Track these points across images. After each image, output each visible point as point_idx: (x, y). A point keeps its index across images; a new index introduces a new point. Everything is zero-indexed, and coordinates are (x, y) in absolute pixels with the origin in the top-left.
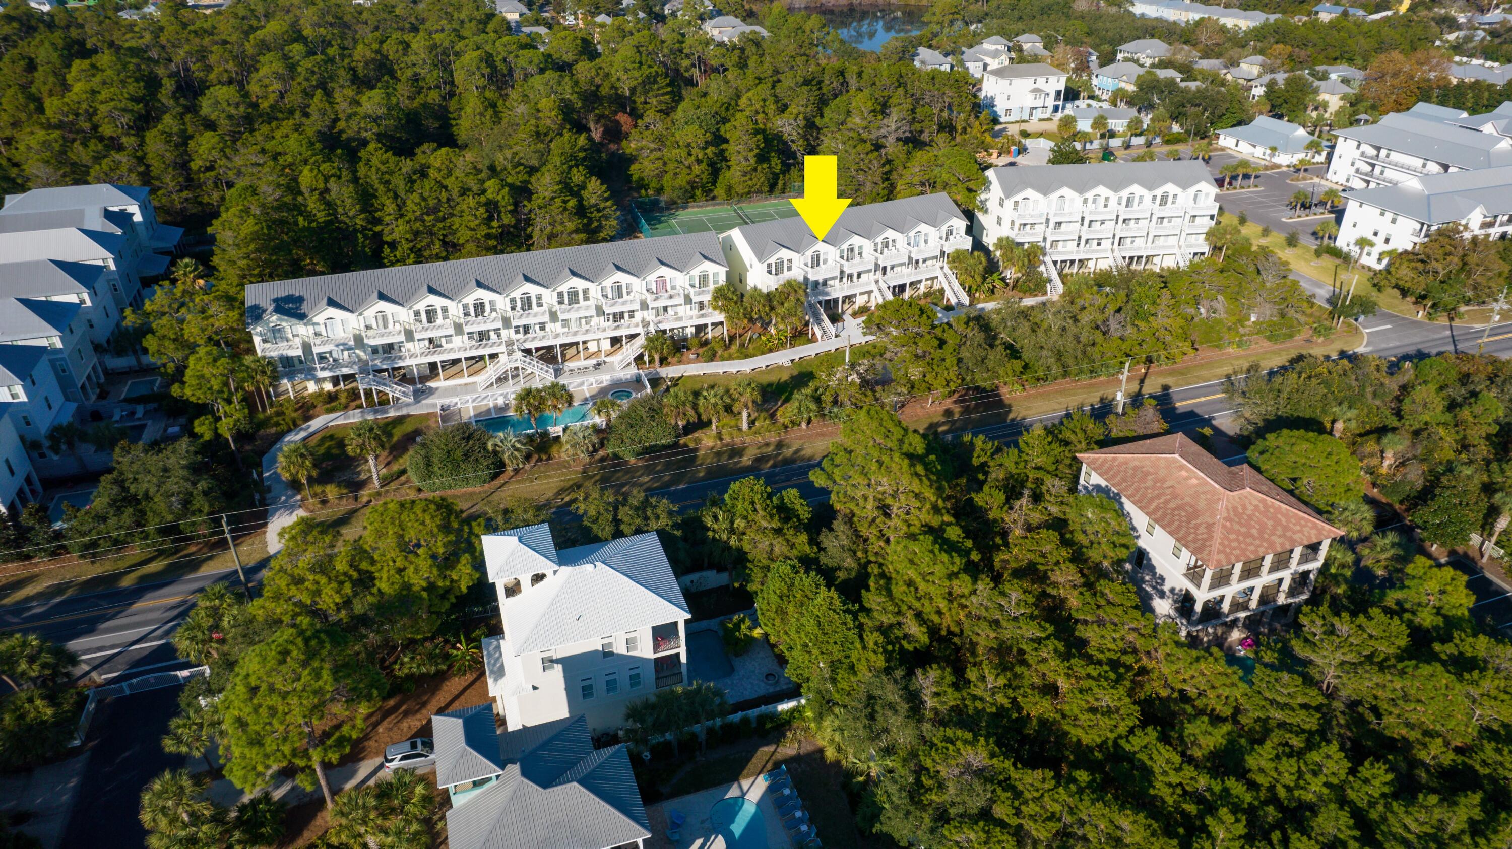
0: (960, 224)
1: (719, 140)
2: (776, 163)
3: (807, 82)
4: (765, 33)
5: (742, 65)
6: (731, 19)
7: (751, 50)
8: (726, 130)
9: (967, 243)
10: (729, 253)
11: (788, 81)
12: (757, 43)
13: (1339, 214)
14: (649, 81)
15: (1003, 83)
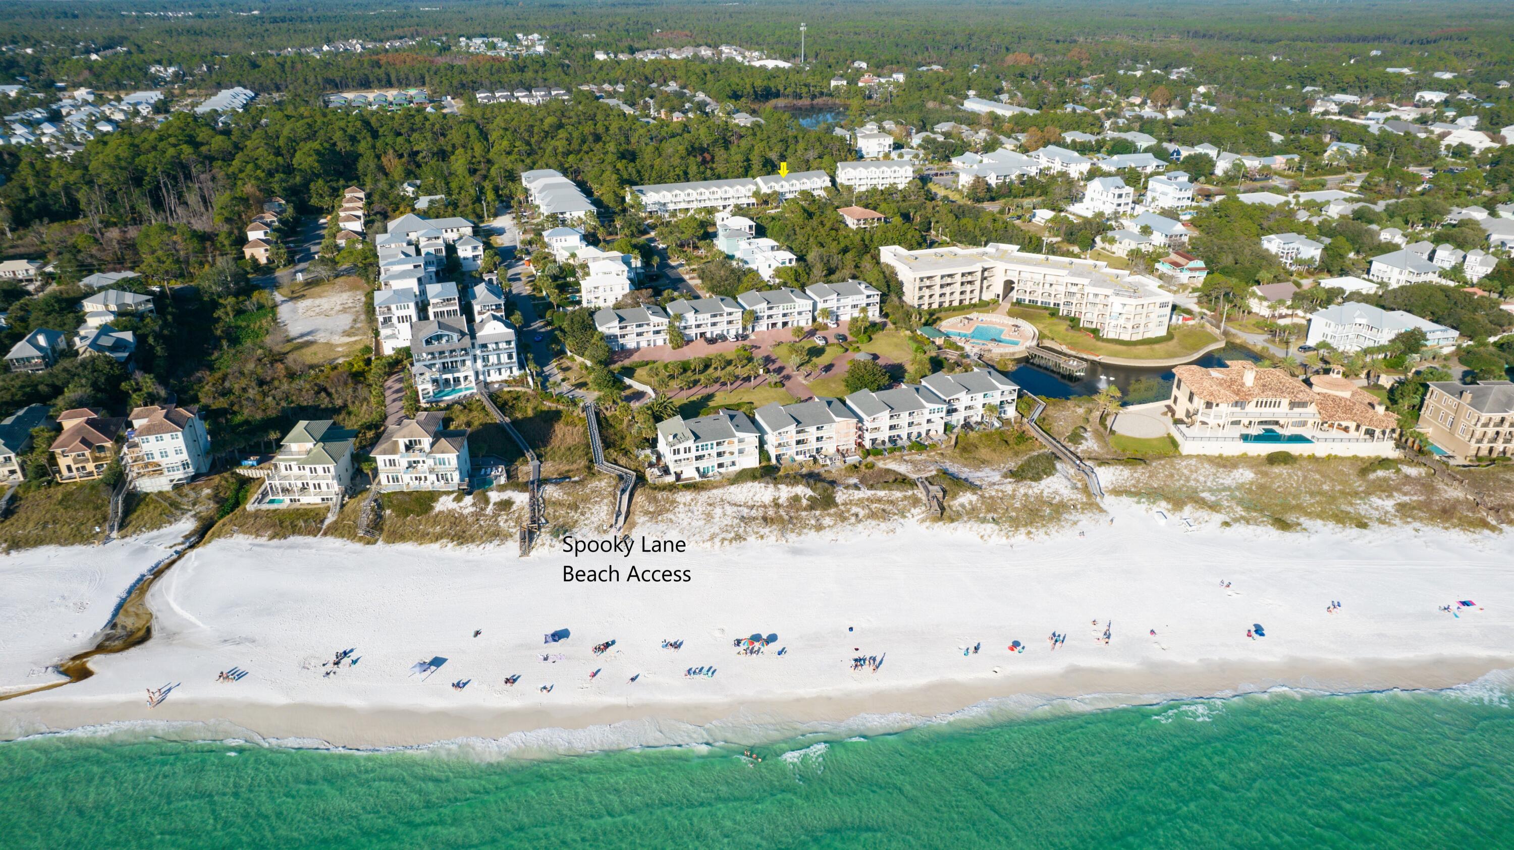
0: (828, 179)
1: (748, 160)
2: (770, 168)
3: (781, 141)
4: (762, 121)
5: (755, 134)
6: (744, 114)
7: (756, 129)
8: (751, 157)
9: (830, 184)
10: (756, 184)
11: (774, 140)
12: (759, 126)
13: (957, 175)
14: (716, 141)
15: (865, 141)
